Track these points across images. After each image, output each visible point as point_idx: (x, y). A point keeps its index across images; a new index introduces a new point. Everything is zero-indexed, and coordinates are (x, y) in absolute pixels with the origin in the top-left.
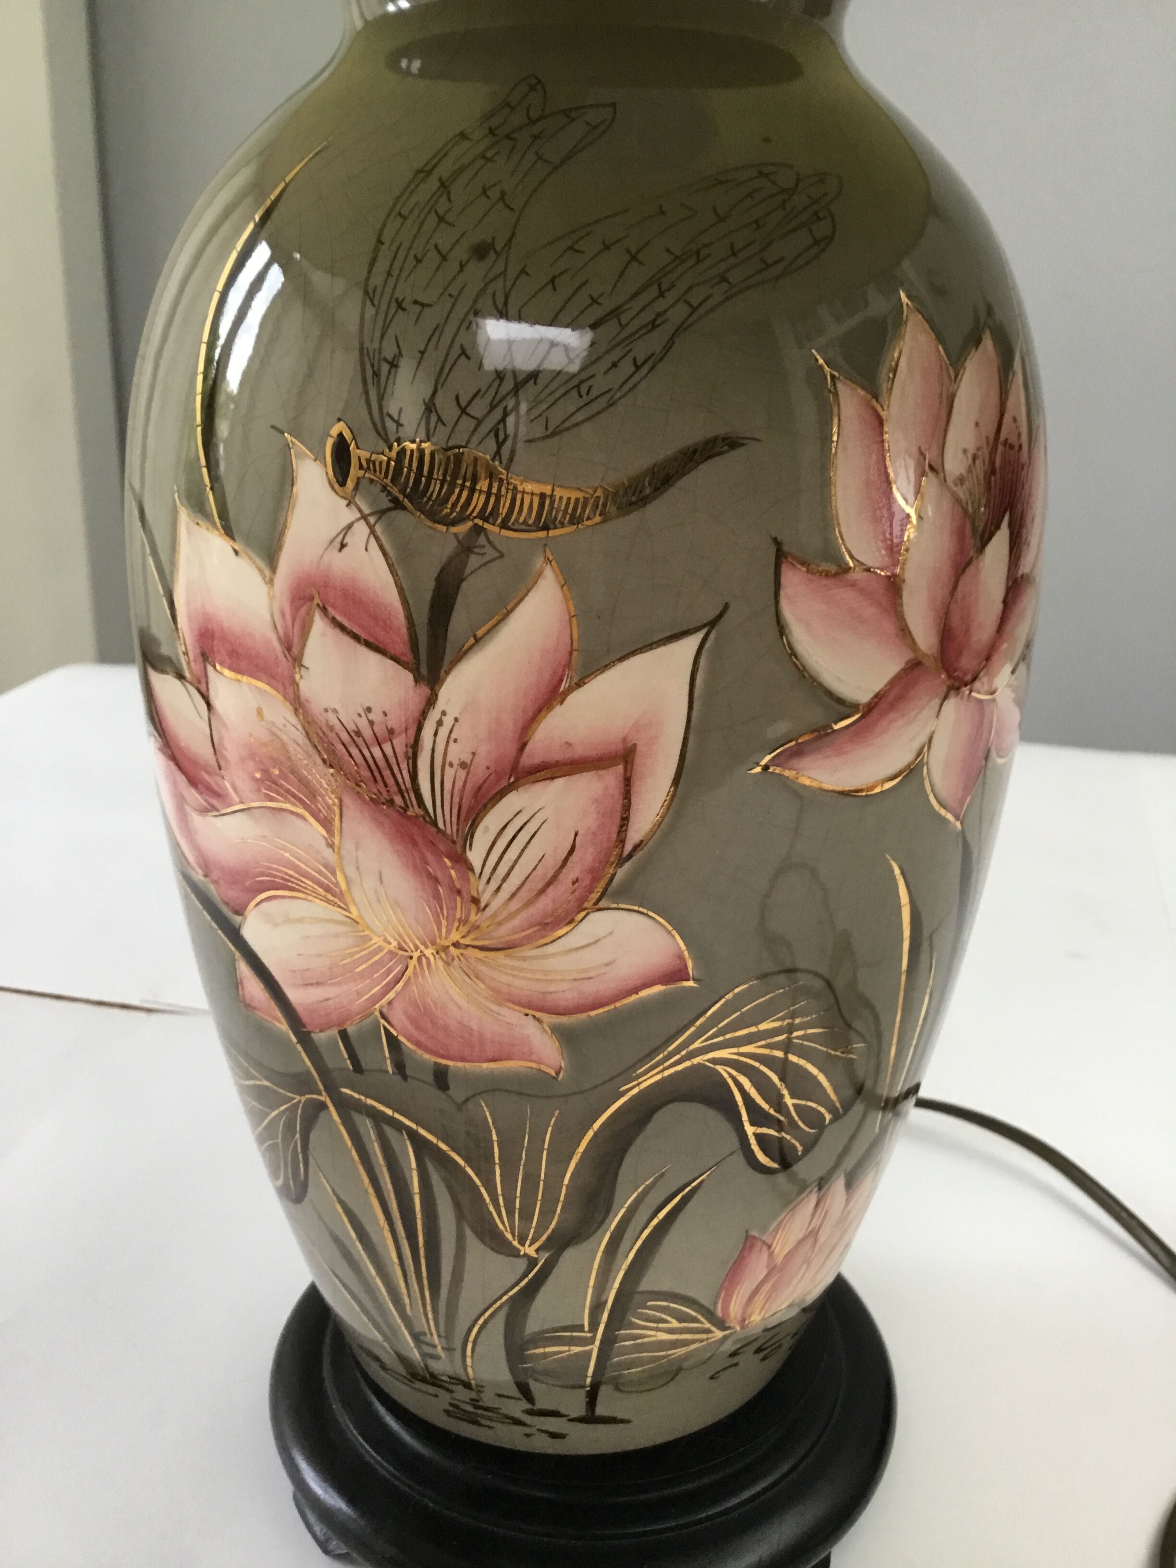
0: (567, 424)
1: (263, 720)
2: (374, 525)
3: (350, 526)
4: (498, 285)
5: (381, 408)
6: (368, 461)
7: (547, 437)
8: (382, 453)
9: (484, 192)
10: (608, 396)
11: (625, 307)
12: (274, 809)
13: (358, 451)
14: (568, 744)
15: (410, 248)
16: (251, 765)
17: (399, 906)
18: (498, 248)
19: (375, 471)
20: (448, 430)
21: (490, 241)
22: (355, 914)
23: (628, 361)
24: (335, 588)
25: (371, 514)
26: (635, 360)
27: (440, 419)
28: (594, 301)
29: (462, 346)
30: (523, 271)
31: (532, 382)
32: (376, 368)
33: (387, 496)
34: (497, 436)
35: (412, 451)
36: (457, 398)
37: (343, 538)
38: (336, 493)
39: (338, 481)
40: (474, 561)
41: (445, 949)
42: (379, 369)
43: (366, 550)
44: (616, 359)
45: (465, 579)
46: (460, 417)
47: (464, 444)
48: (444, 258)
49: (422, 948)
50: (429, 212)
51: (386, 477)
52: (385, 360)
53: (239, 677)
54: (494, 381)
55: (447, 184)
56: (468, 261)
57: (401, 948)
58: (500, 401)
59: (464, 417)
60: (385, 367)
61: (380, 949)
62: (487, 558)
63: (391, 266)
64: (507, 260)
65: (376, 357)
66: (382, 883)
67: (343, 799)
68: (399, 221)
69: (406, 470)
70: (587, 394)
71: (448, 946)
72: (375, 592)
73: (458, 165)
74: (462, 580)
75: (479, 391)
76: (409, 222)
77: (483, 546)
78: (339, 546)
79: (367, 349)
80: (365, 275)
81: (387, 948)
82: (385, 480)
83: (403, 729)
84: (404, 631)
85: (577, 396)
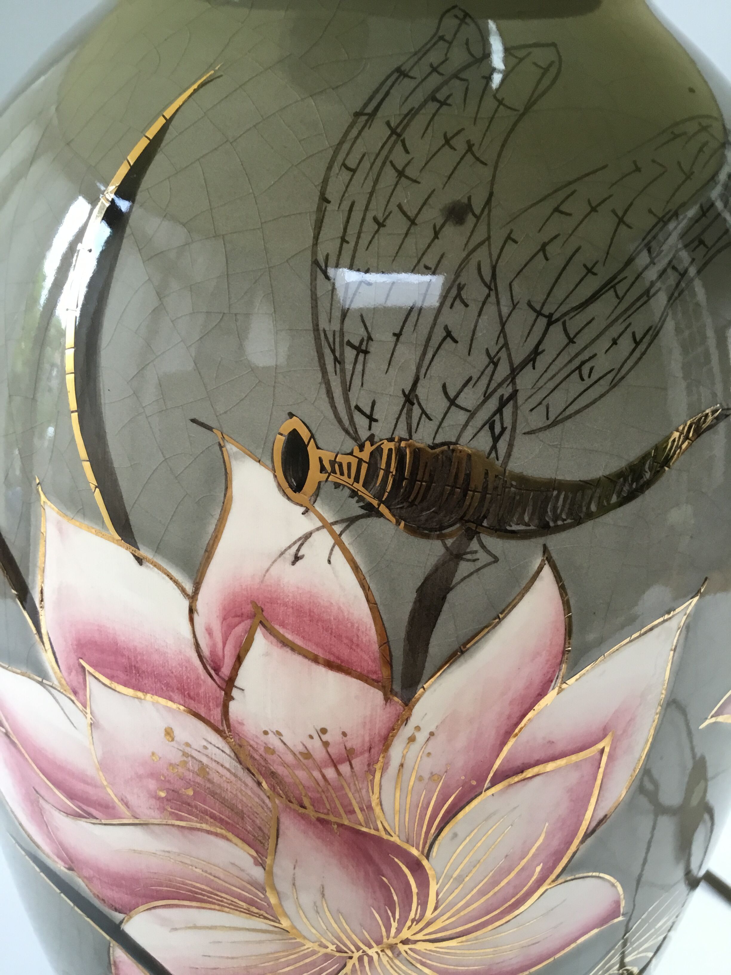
0: (567, 413)
1: (173, 740)
2: (340, 535)
3: (307, 536)
4: (482, 255)
5: (347, 400)
6: (333, 463)
7: (549, 427)
8: (351, 454)
9: (447, 141)
10: (610, 377)
11: (620, 278)
12: (183, 827)
13: (320, 453)
14: (551, 743)
15: (367, 208)
16: (152, 784)
17: (342, 914)
18: (477, 212)
19: (342, 474)
20: (433, 425)
21: (465, 201)
22: (285, 923)
23: (628, 336)
24: (285, 605)
25: (335, 523)
26: (634, 334)
27: (424, 412)
28: (590, 271)
29: (446, 328)
30: (509, 238)
31: (530, 365)
32: (338, 354)
33: (358, 502)
34: (492, 428)
35: (390, 450)
36: (444, 387)
37: (298, 550)
38: (289, 498)
39: (291, 486)
40: (464, 568)
41: (392, 947)
42: (342, 353)
43: (329, 562)
44: (615, 336)
45: (451, 589)
46: (449, 408)
47: (454, 440)
48: (413, 222)
49: (365, 948)
50: (384, 163)
51: (357, 480)
52: (349, 343)
53: (140, 694)
54: (487, 367)
55: (399, 130)
56: (443, 226)
57: (340, 951)
58: (495, 390)
59: (453, 408)
60: (350, 354)
61: (314, 953)
62: (479, 564)
63: (345, 229)
64: (489, 225)
65: (337, 340)
66: (323, 895)
67: (282, 820)
68: (346, 175)
69: (382, 473)
70: (589, 377)
71: (397, 944)
72: (339, 608)
73: (405, 110)
74: (449, 589)
75: (470, 379)
76: (360, 175)
77: (476, 552)
78: (292, 559)
79: (324, 331)
80: (310, 242)
81: (323, 951)
82: (355, 485)
83: (366, 747)
84: (375, 647)
85: (579, 380)
